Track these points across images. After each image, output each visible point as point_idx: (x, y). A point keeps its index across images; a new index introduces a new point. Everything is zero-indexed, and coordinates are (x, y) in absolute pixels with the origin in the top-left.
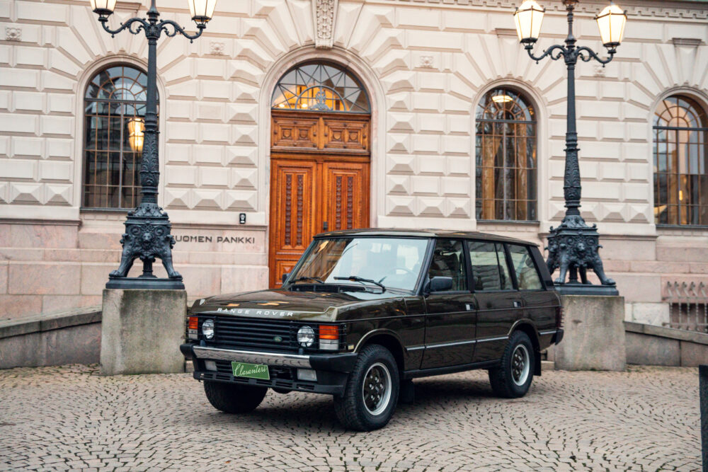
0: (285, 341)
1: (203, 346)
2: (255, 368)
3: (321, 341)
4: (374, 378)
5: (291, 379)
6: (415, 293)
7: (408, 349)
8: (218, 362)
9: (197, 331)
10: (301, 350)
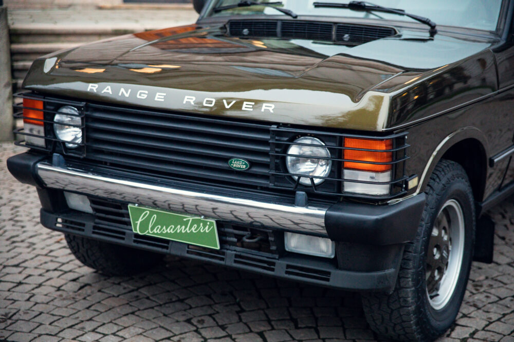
0: (255, 170)
1: (59, 165)
2: (186, 223)
3: (347, 174)
4: (440, 233)
5: (272, 252)
6: (500, 37)
7: (496, 160)
8: (95, 200)
9: (42, 129)
10: (301, 194)
